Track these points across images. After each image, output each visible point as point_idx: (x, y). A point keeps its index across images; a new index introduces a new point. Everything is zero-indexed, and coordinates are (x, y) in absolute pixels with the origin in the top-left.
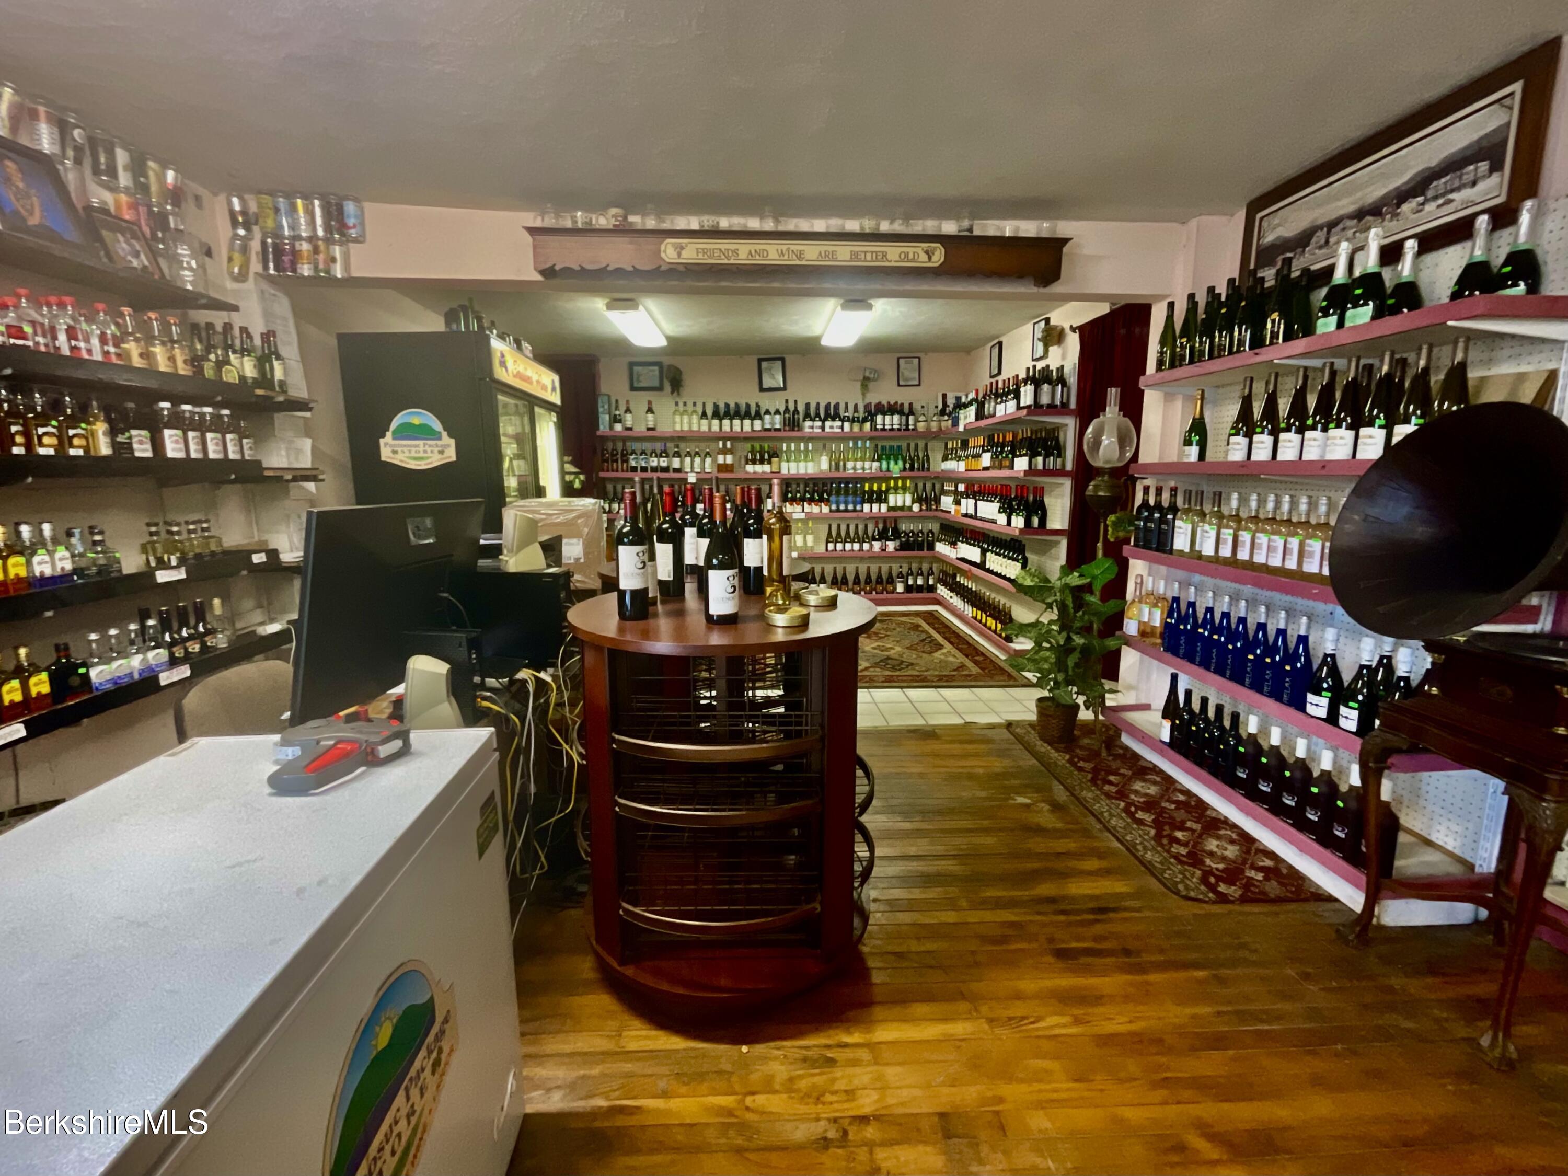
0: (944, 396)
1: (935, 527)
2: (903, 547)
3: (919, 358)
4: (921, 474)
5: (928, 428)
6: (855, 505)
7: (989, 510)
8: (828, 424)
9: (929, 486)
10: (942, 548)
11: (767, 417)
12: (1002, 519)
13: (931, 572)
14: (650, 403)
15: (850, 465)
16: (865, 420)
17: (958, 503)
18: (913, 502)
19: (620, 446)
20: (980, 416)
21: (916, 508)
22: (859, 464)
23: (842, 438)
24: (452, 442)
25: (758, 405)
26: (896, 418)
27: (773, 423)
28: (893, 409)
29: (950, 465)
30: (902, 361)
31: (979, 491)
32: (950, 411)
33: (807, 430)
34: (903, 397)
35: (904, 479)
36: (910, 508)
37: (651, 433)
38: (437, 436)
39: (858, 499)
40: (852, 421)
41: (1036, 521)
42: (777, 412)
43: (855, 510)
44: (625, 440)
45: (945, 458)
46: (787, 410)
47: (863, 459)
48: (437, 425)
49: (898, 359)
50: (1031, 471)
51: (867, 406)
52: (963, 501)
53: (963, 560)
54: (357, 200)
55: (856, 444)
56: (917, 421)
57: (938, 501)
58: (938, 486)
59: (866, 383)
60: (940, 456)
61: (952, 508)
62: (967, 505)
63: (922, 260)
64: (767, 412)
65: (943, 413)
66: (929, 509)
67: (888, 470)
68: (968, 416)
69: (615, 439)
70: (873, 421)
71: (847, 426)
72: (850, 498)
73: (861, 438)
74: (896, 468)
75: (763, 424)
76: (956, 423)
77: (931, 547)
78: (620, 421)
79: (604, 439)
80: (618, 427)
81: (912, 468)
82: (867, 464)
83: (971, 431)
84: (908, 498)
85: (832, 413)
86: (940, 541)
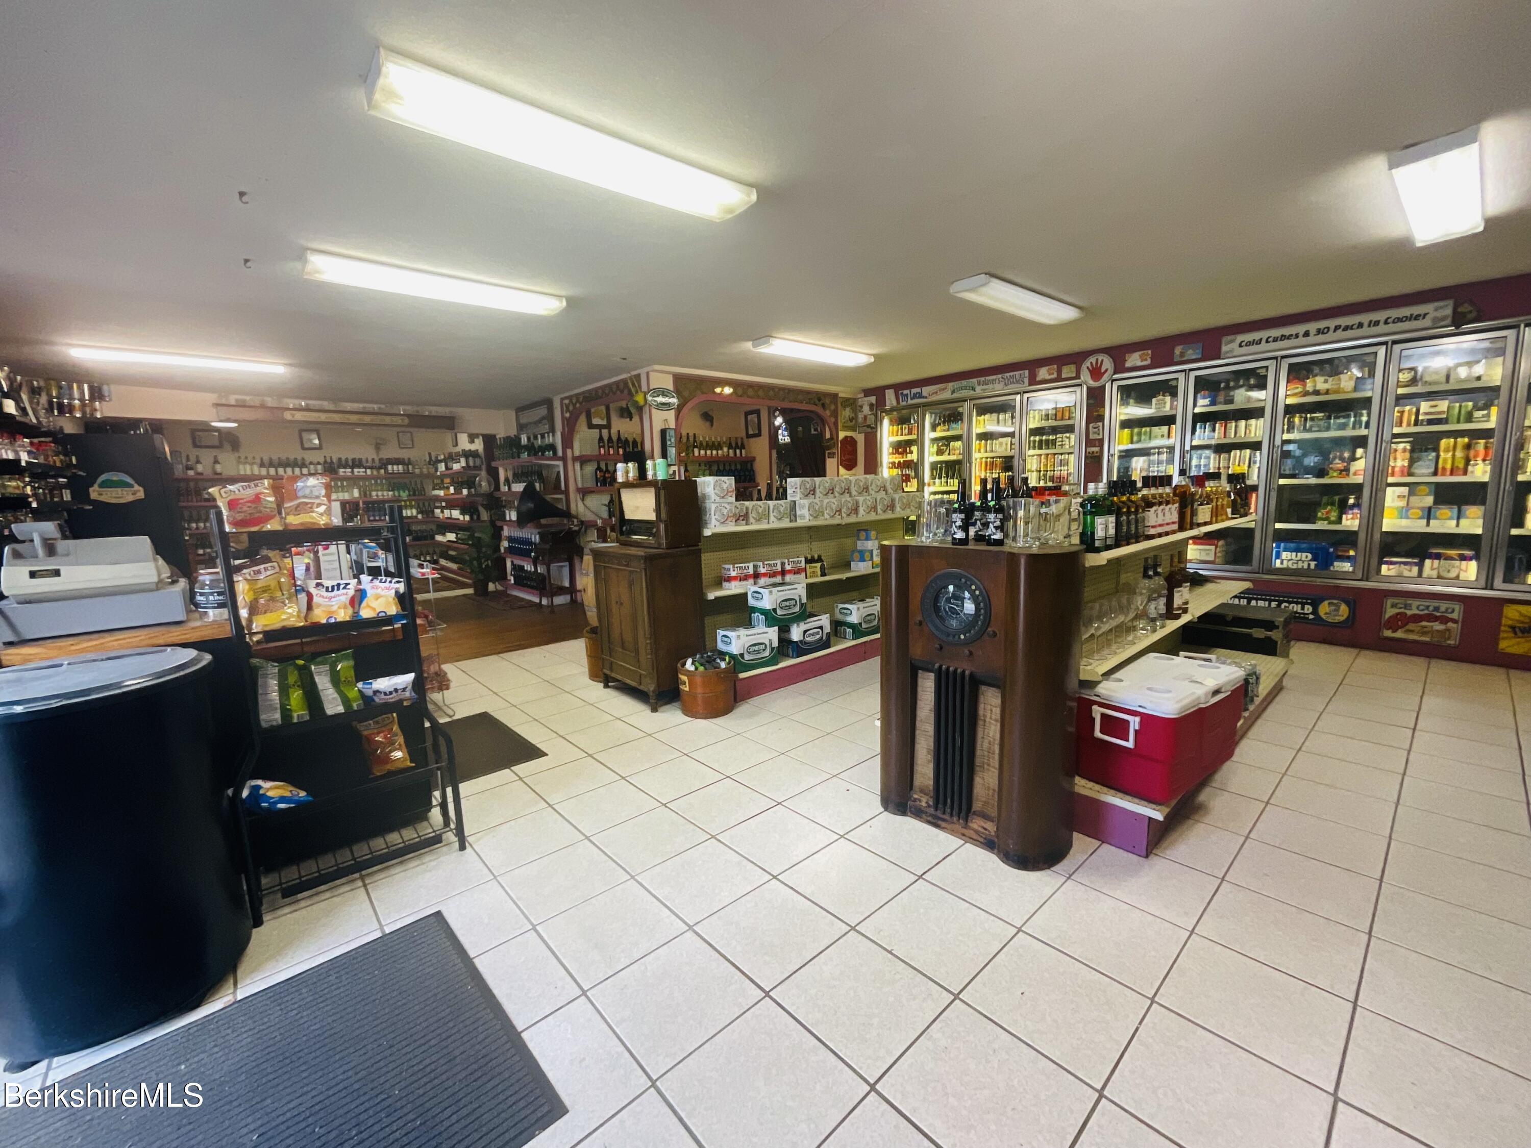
0: (430, 454)
1: (434, 527)
2: (416, 539)
3: (411, 433)
4: (421, 497)
5: (421, 472)
6: (380, 516)
7: (456, 514)
8: (356, 470)
9: (427, 504)
10: (439, 538)
11: (312, 467)
12: (461, 518)
13: (434, 553)
14: (215, 457)
15: (374, 493)
16: (380, 468)
17: (442, 512)
18: (418, 513)
19: (192, 484)
20: (447, 468)
21: (420, 516)
22: (380, 493)
23: (365, 478)
24: (141, 489)
25: (303, 459)
26: (400, 467)
27: (316, 470)
28: (397, 462)
29: (436, 492)
30: (400, 434)
31: (451, 505)
32: (434, 463)
33: (341, 474)
34: (404, 454)
35: (410, 501)
36: (416, 517)
37: (216, 477)
38: (131, 486)
39: (382, 513)
40: (371, 468)
41: (475, 517)
42: (319, 463)
43: (380, 520)
44: (196, 481)
45: (434, 489)
46: (325, 462)
47: (382, 490)
48: (129, 480)
49: (398, 433)
50: (469, 495)
51: (381, 460)
52: (445, 511)
53: (449, 541)
54: (108, 384)
55: (376, 482)
56: (414, 468)
57: (433, 512)
58: (432, 504)
59: (378, 448)
60: (431, 487)
61: (441, 516)
62: (447, 513)
63: (400, 422)
64: (311, 463)
65: (429, 463)
66: (428, 517)
67: (399, 496)
68: (442, 467)
69: (187, 480)
70: (386, 469)
71: (369, 471)
72: (377, 513)
73: (378, 478)
74: (404, 495)
75: (309, 470)
76: (436, 470)
77: (433, 538)
78: (191, 469)
79: (179, 480)
80: (191, 473)
81: (414, 495)
82: (385, 493)
83: (443, 476)
84: (414, 512)
85: (357, 463)
86: (438, 534)
